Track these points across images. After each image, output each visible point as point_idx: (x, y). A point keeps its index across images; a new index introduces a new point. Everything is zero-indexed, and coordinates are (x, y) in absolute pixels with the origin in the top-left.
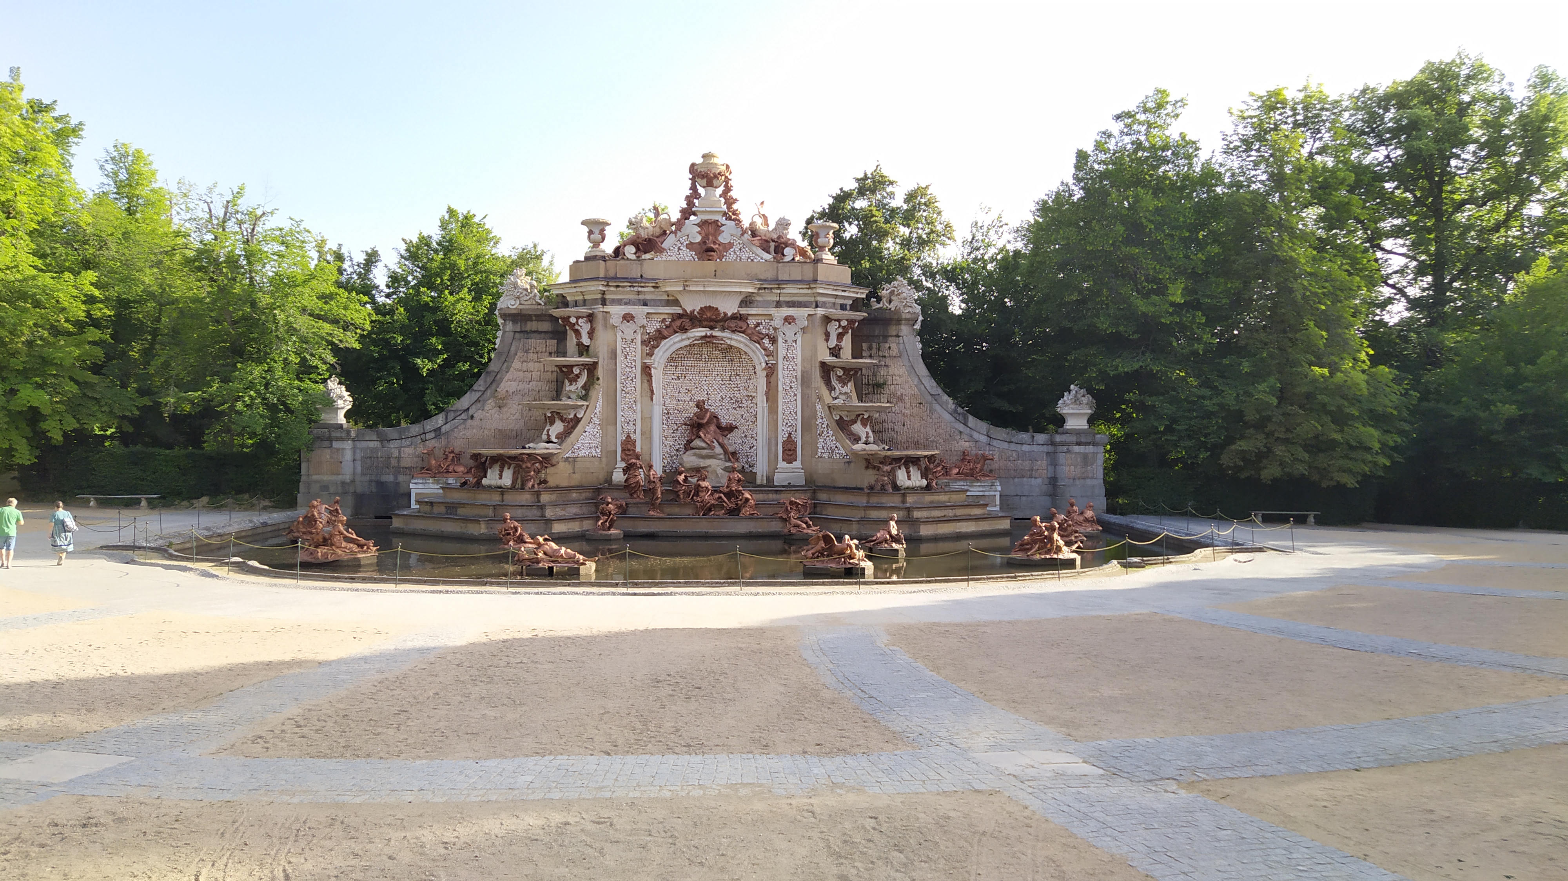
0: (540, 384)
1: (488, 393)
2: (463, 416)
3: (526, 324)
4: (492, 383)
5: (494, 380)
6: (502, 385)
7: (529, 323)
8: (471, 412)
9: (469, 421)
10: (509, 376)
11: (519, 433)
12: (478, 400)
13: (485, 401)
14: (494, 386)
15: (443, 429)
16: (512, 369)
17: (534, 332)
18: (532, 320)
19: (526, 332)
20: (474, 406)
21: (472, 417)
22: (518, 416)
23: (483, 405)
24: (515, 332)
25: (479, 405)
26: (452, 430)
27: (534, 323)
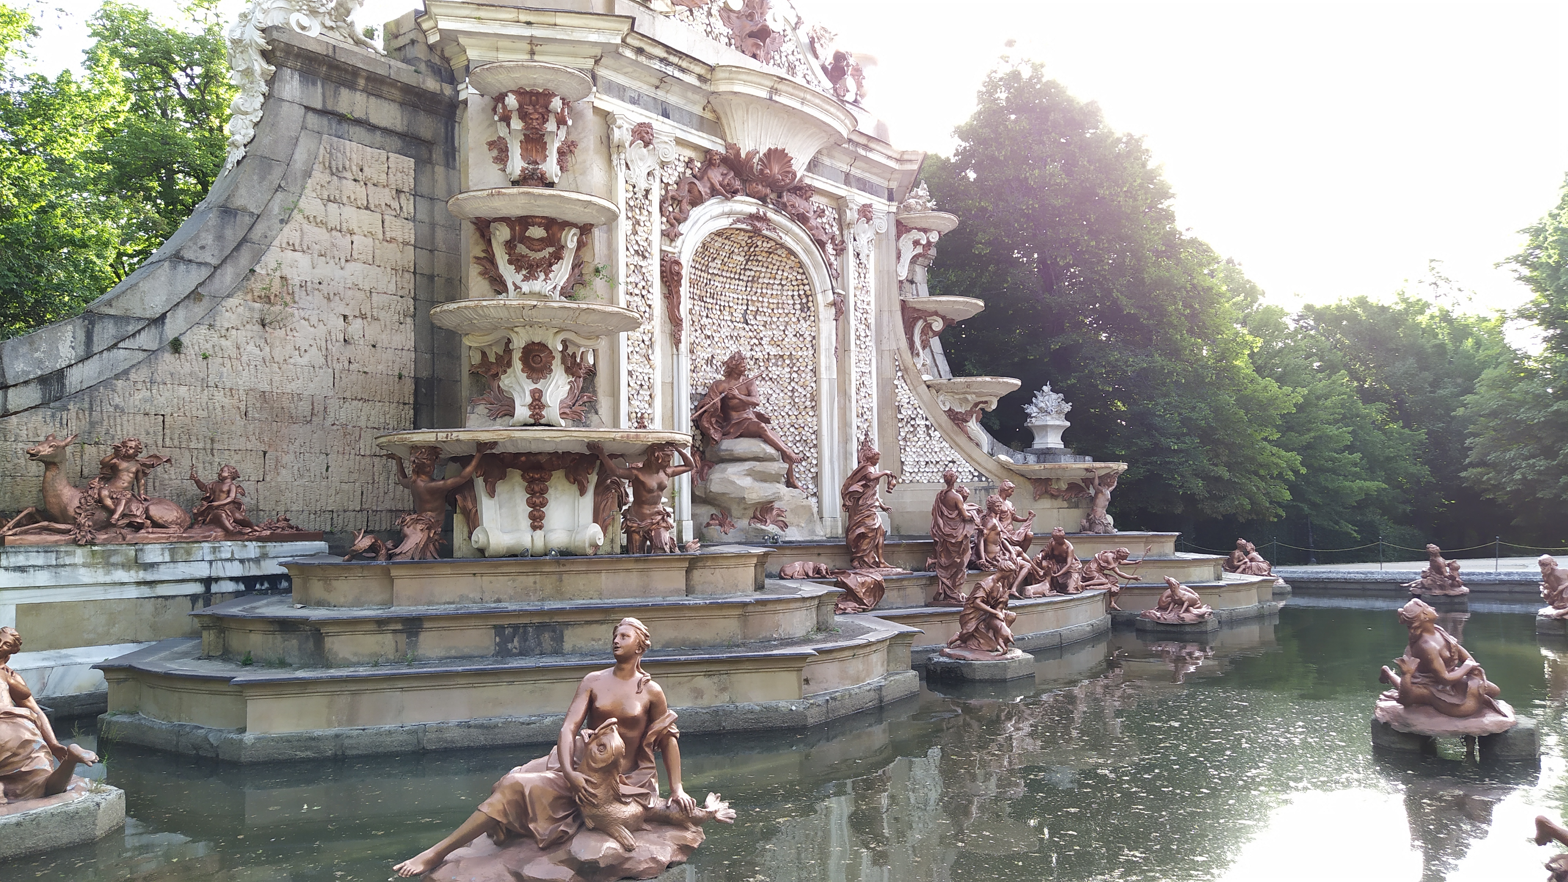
0: (374, 271)
1: (228, 276)
2: (147, 340)
3: (336, 94)
4: (237, 248)
5: (244, 240)
6: (271, 258)
7: (345, 92)
8: (171, 329)
9: (168, 356)
10: (289, 233)
11: (319, 408)
12: (194, 295)
13: (218, 299)
14: (244, 258)
15: (76, 378)
16: (297, 216)
17: (358, 122)
18: (352, 86)
19: (341, 118)
20: (181, 313)
21: (176, 346)
22: (315, 356)
23: (212, 311)
24: (307, 108)
25: (198, 310)
26: (106, 383)
27: (359, 98)
